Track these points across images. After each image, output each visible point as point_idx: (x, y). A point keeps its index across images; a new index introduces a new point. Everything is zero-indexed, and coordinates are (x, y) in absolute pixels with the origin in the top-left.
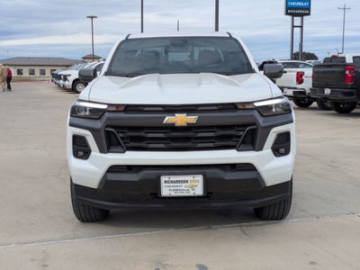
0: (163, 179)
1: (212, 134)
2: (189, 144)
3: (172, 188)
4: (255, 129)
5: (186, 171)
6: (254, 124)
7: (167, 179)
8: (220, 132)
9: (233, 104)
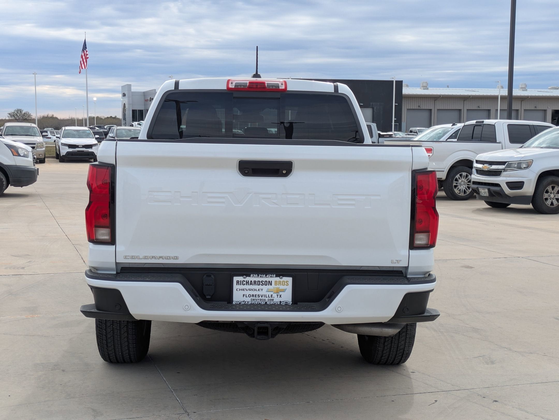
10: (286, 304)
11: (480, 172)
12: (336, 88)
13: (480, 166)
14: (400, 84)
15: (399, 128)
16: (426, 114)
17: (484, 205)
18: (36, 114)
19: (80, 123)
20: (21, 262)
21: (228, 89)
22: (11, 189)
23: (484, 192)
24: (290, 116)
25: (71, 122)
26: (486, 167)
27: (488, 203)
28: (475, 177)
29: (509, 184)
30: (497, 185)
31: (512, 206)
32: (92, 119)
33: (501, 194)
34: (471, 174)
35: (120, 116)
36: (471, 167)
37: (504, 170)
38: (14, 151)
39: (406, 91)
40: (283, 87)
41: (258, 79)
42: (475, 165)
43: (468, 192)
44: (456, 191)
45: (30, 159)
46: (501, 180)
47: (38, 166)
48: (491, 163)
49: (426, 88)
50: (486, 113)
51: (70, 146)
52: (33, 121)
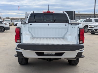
10: (54, 55)
11: (89, 27)
12: (64, 12)
13: (90, 26)
14: (74, 12)
15: (74, 20)
16: (79, 17)
17: (90, 33)
18: (10, 18)
19: (18, 19)
20: (6, 44)
21: (43, 13)
22: (5, 31)
23: (90, 31)
24: (55, 18)
25: (17, 19)
26: (91, 27)
27: (91, 33)
28: (89, 28)
29: (95, 30)
30: (93, 30)
31: (95, 33)
32: (20, 18)
33: (93, 31)
34: (88, 28)
35: (25, 18)
36: (88, 27)
37: (94, 27)
38: (6, 24)
39: (75, 13)
40: (53, 12)
41: (49, 11)
42: (89, 26)
43: (87, 31)
44: (85, 31)
45: (9, 26)
46: (93, 29)
47: (10, 27)
48: (92, 26)
49: (79, 12)
50: (90, 17)
51: (16, 23)
52: (10, 19)
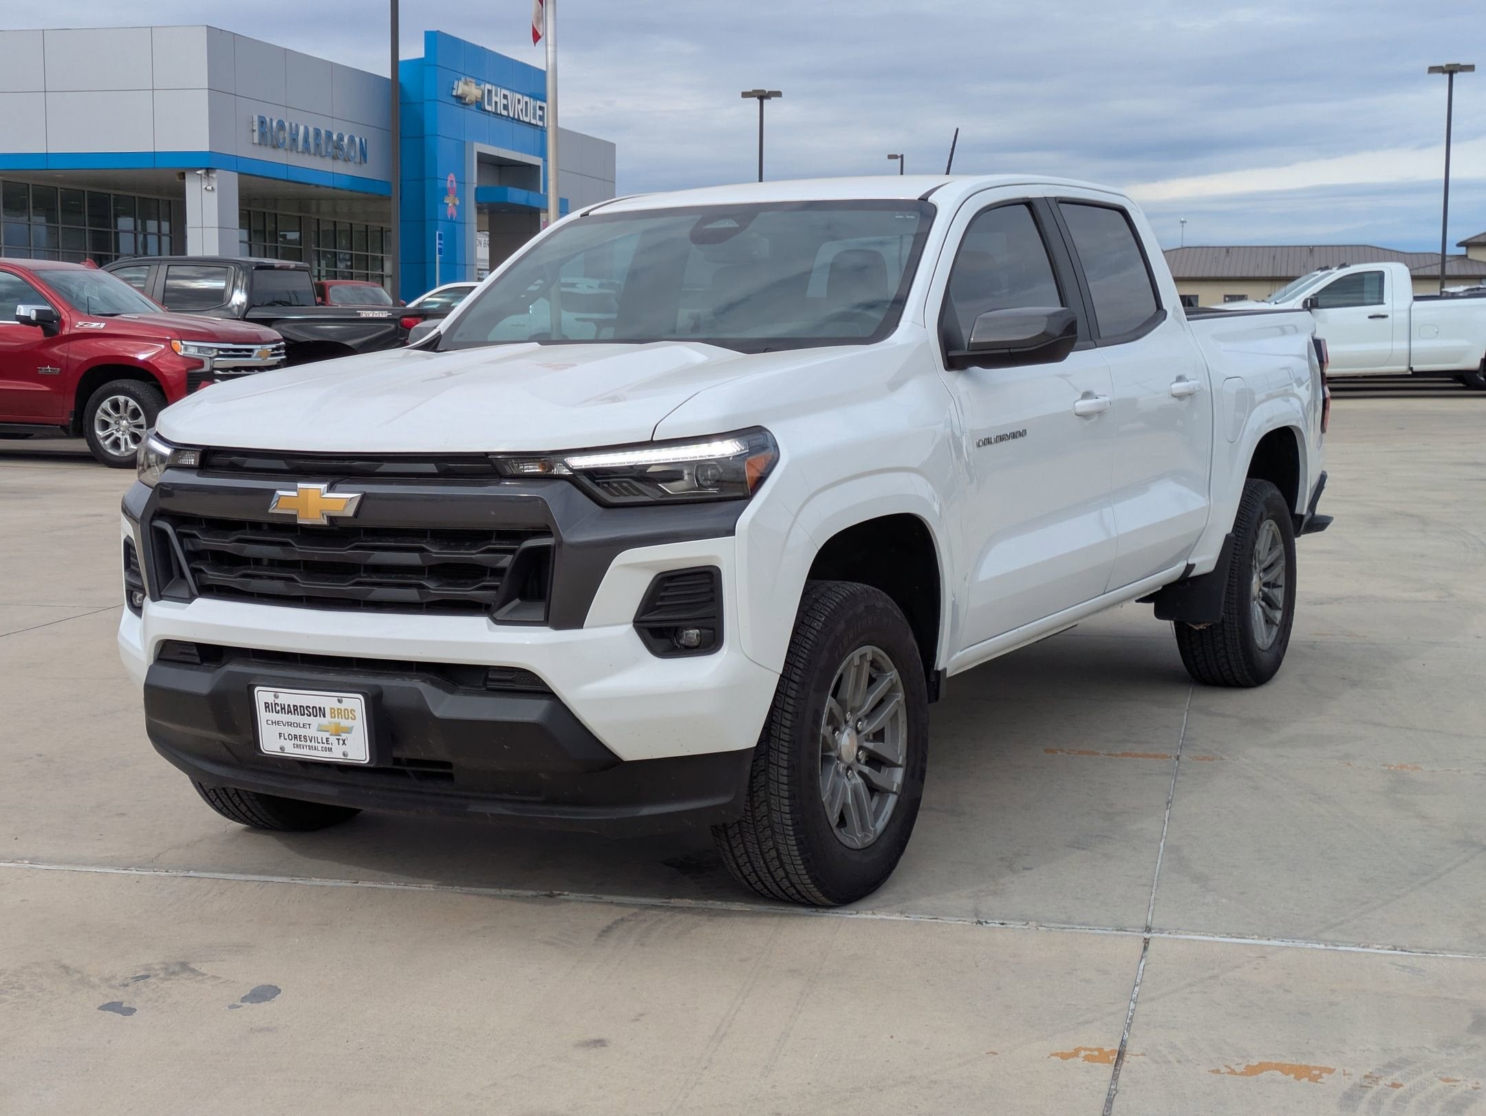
0: (263, 695)
1: (413, 559)
2: (346, 588)
3: (287, 730)
4: (546, 548)
5: (332, 677)
6: (546, 532)
7: (270, 699)
8: (438, 553)
9: (483, 457)
